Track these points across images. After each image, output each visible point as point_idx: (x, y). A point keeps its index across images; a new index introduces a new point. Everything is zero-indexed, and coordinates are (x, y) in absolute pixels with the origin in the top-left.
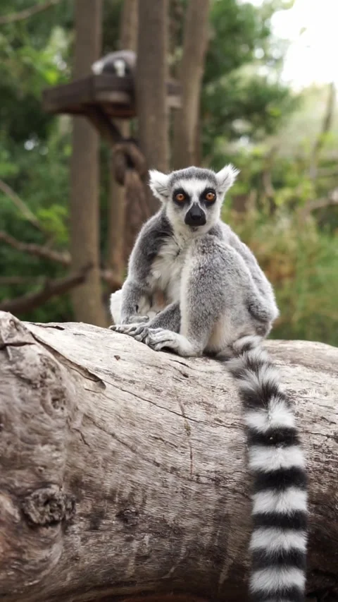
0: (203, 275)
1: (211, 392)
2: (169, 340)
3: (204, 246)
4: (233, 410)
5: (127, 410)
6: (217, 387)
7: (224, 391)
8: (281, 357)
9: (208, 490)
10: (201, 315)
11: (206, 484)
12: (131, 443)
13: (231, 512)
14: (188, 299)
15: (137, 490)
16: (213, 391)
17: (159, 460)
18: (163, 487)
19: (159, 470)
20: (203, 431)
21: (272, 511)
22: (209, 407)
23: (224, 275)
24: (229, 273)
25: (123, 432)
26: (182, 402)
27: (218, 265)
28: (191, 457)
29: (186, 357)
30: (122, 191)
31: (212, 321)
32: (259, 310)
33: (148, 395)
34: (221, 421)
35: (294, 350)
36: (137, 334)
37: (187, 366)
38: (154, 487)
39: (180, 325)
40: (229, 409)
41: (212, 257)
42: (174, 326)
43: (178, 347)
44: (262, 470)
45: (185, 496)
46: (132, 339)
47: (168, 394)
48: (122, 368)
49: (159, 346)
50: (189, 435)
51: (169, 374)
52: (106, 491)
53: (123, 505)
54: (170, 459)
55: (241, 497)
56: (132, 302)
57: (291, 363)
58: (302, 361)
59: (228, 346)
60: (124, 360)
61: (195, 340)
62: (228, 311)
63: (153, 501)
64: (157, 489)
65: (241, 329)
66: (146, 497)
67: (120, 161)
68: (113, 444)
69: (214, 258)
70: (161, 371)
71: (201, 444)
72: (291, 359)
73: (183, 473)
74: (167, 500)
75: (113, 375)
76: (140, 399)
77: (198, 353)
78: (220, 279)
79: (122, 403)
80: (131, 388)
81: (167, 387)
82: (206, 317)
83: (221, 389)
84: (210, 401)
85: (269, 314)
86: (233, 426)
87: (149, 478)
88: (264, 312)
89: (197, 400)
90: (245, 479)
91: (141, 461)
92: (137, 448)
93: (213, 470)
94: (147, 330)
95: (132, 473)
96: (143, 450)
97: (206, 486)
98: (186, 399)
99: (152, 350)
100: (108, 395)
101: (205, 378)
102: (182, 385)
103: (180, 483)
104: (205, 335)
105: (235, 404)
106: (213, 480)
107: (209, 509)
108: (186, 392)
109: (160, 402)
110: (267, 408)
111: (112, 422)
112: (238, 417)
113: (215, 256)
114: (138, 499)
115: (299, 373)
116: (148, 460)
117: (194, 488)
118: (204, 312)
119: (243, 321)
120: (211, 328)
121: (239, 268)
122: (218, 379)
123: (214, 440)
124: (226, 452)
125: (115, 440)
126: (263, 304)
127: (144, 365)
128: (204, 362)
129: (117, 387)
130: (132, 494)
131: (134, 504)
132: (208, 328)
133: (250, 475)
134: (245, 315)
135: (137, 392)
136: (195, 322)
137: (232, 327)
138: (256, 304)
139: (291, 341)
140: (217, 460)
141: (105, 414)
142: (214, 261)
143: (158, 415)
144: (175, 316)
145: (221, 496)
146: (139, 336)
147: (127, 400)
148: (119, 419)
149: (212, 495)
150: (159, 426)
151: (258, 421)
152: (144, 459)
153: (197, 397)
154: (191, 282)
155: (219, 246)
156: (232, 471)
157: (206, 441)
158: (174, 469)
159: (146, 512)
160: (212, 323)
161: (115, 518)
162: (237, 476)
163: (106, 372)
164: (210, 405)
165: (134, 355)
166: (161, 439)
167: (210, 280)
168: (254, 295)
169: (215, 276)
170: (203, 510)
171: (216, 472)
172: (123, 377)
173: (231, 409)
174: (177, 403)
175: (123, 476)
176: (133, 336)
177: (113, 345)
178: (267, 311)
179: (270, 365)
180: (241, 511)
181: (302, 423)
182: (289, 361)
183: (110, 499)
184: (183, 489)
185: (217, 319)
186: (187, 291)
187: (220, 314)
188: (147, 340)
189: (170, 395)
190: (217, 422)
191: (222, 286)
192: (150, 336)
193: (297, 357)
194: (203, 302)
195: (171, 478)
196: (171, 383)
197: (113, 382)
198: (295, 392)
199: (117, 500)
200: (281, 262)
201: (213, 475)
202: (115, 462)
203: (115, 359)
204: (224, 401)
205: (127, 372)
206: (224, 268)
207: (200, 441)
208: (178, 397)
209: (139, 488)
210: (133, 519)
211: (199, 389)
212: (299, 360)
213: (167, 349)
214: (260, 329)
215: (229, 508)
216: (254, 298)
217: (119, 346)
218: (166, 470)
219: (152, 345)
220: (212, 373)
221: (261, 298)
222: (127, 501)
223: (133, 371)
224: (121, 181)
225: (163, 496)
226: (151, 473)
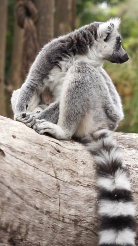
0: (77, 87)
1: (75, 163)
2: (49, 128)
3: (79, 68)
4: (89, 176)
5: (19, 172)
6: (79, 160)
7: (84, 163)
8: (122, 143)
9: (70, 227)
10: (73, 113)
11: (69, 223)
12: (20, 193)
13: (84, 242)
14: (66, 102)
15: (23, 224)
16: (76, 163)
17: (38, 206)
18: (40, 223)
19: (38, 212)
20: (68, 188)
21: (113, 243)
22: (73, 173)
23: (91, 88)
24: (94, 87)
25: (16, 186)
26: (55, 169)
27: (88, 81)
28: (60, 205)
29: (60, 139)
30: (22, 32)
31: (80, 117)
32: (112, 113)
33: (33, 162)
34: (80, 183)
35: (131, 139)
36: (28, 122)
37: (60, 145)
38: (34, 223)
39: (58, 118)
40: (86, 174)
41: (84, 76)
42: (54, 119)
43: (55, 133)
44: (107, 215)
45: (54, 230)
46: (24, 125)
47: (47, 163)
48: (17, 144)
49: (42, 131)
50: (59, 190)
51: (48, 150)
52: (2, 224)
53: (13, 234)
54: (46, 205)
55: (91, 233)
56: (24, 102)
57: (128, 147)
58: (136, 147)
59: (91, 134)
60: (18, 138)
61: (67, 130)
62: (91, 111)
63: (33, 232)
64: (36, 225)
65: (100, 125)
66: (28, 229)
67: (22, 12)
68: (8, 193)
69: (86, 76)
70: (43, 147)
71: (66, 197)
72: (129, 145)
73: (54, 215)
74: (42, 232)
75: (11, 148)
76: (27, 165)
77: (69, 138)
78: (88, 90)
79: (16, 167)
80: (22, 157)
81: (46, 158)
82: (77, 115)
83: (82, 162)
84: (74, 169)
85: (118, 116)
86: (88, 186)
87: (31, 217)
88: (115, 114)
89: (65, 168)
90: (95, 221)
91: (26, 206)
92: (24, 196)
93: (74, 214)
94: (35, 121)
95: (20, 213)
96: (28, 198)
97: (68, 225)
98: (58, 166)
99: (37, 133)
100: (7, 161)
101: (71, 154)
102: (56, 157)
103: (51, 222)
104: (74, 126)
105: (91, 172)
106: (73, 221)
107: (69, 240)
108: (59, 162)
109: (41, 168)
110: (114, 176)
111: (8, 178)
112: (93, 180)
113: (86, 74)
114: (23, 230)
115: (134, 154)
116: (31, 205)
117: (60, 225)
118: (76, 111)
119: (102, 119)
120: (79, 122)
121: (101, 84)
122: (80, 155)
123: (76, 194)
124: (83, 203)
125: (10, 191)
126: (115, 109)
127: (31, 143)
128: (72, 143)
129: (13, 156)
130: (19, 227)
131: (20, 234)
132: (77, 122)
133: (98, 219)
134: (103, 116)
135: (26, 160)
136: (68, 117)
137: (94, 122)
138: (111, 109)
139: (129, 134)
140: (77, 208)
141: (4, 173)
142: (86, 79)
143: (39, 176)
144: (56, 112)
145: (78, 232)
146: (29, 124)
147: (19, 165)
148: (13, 177)
149: (72, 231)
150: (39, 183)
151: (106, 183)
152: (28, 204)
153: (66, 166)
154: (69, 91)
155: (89, 69)
156: (86, 216)
157: (70, 194)
158: (48, 212)
159: (28, 239)
160: (80, 119)
161: (7, 242)
162: (89, 219)
163: (6, 146)
164: (74, 172)
165: (25, 136)
166: (40, 192)
167: (82, 90)
168: (109, 103)
169: (85, 88)
170: (65, 240)
171: (75, 216)
172: (18, 149)
173: (88, 175)
174: (52, 169)
175: (14, 215)
176: (25, 123)
177: (11, 128)
178: (117, 114)
179: (118, 148)
180: (90, 242)
181: (133, 187)
182: (127, 146)
183: (5, 230)
184: (53, 226)
185: (83, 116)
186: (66, 96)
187: (87, 113)
188: (34, 127)
189: (48, 163)
190: (78, 183)
191: (89, 95)
192: (36, 124)
193: (133, 144)
194: (76, 104)
195: (45, 218)
196: (49, 155)
197: (10, 152)
198: (130, 166)
199: (9, 230)
200: (125, 86)
201: (73, 218)
202: (9, 206)
203: (12, 138)
204: (83, 169)
205: (20, 146)
206: (91, 83)
207: (66, 195)
208: (53, 165)
209: (24, 223)
210: (19, 243)
211: (67, 161)
212: (133, 145)
213: (47, 134)
214: (111, 126)
215: (83, 240)
216: (110, 105)
217: (16, 129)
218: (42, 212)
219: (37, 130)
220: (76, 150)
221: (114, 106)
222: (15, 232)
223: (24, 146)
224: (21, 25)
225: (40, 229)
226: (32, 213)
